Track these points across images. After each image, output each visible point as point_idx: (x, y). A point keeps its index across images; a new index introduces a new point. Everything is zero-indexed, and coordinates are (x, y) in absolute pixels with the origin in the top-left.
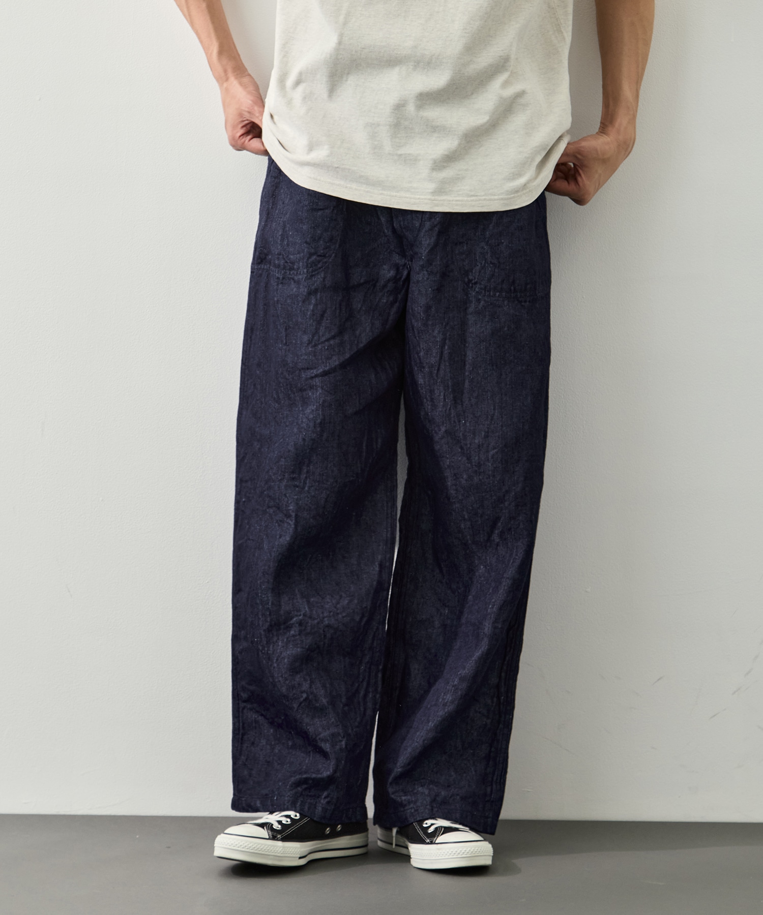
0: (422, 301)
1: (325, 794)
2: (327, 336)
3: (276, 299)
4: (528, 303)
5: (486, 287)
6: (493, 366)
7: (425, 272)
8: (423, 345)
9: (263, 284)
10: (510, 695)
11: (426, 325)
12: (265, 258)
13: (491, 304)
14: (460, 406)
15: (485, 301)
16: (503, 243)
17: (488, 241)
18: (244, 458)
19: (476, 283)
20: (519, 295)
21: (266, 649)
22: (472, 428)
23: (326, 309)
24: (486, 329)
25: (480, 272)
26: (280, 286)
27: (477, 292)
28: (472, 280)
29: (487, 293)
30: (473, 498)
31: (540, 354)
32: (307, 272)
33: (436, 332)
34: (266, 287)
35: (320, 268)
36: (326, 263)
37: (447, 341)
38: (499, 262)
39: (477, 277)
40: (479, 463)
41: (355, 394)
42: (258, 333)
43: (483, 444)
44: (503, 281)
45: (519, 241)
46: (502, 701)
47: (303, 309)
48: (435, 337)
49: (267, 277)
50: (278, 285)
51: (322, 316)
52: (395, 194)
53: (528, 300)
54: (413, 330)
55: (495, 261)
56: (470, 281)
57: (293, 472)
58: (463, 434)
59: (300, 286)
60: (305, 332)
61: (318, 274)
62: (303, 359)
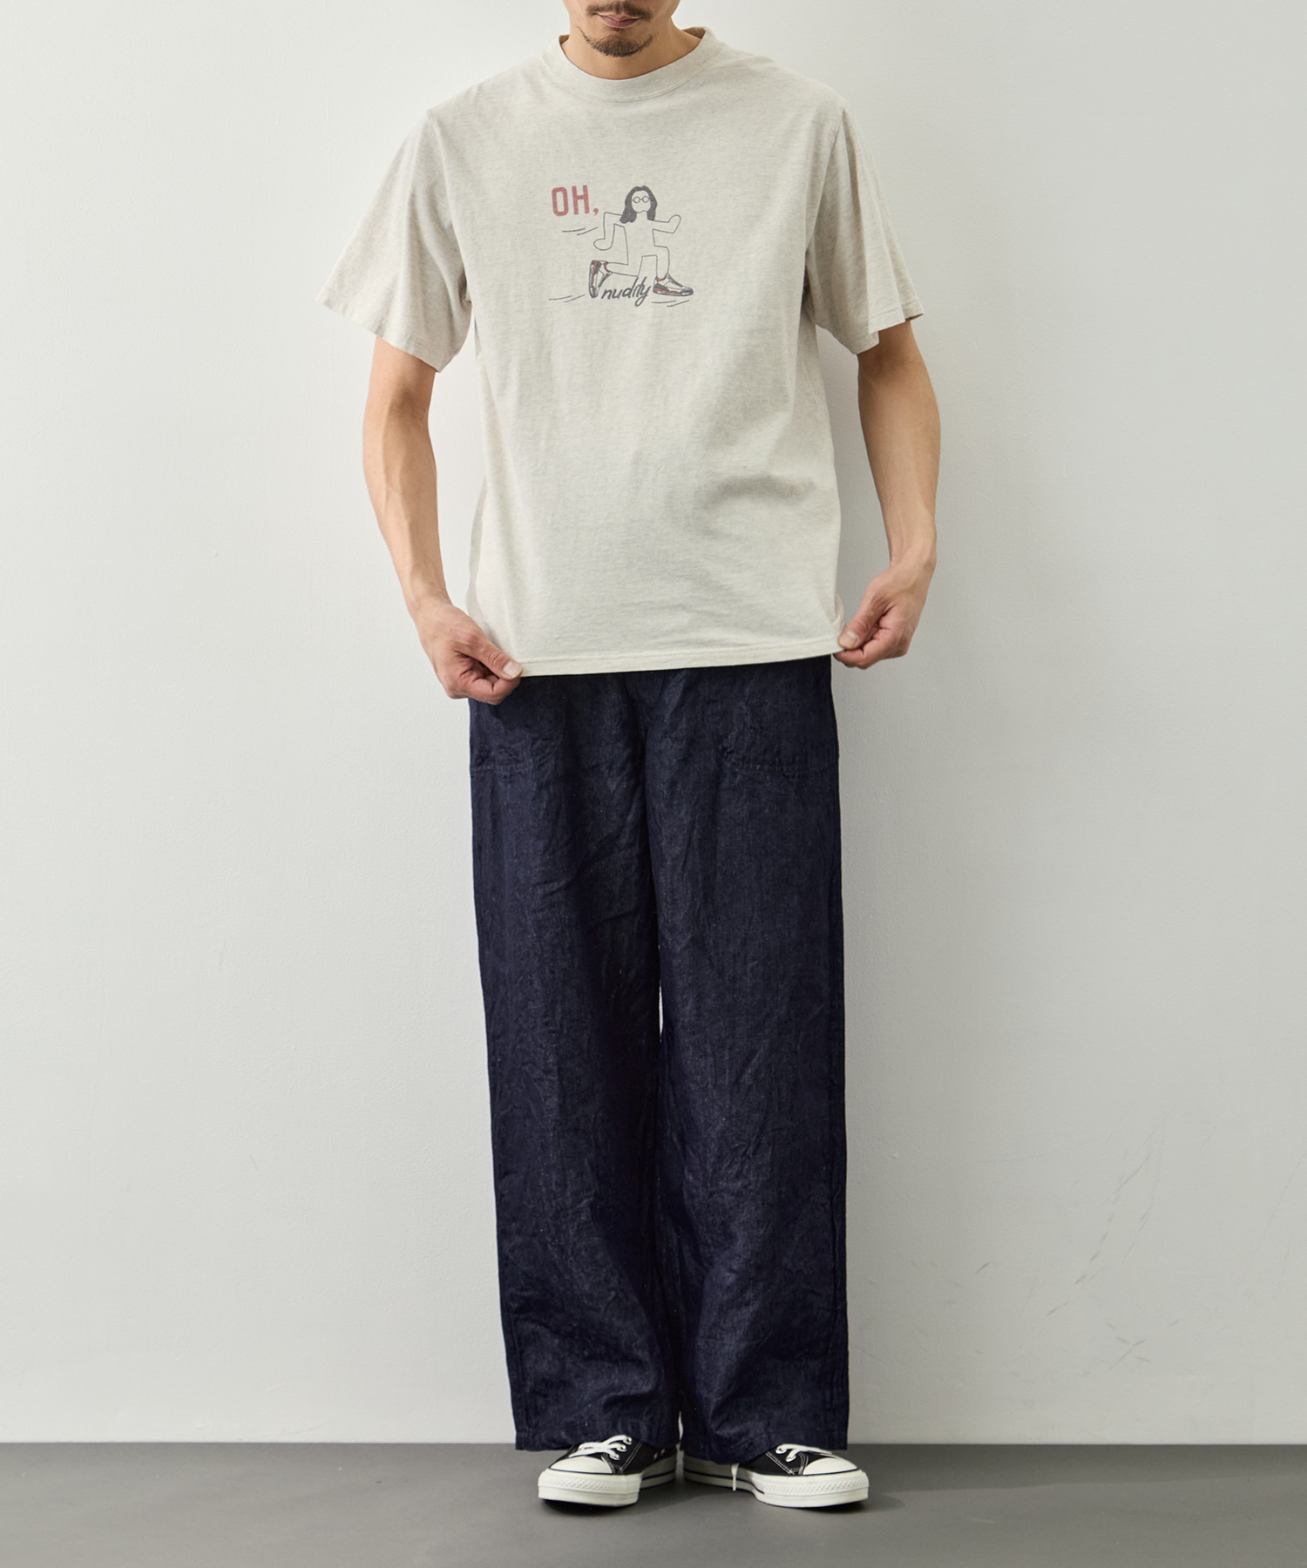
0: (666, 775)
1: (647, 1409)
4: (796, 779)
5: (744, 758)
6: (751, 856)
7: (669, 739)
8: (666, 832)
9: (488, 790)
11: (670, 805)
12: (487, 757)
13: (750, 779)
14: (711, 907)
15: (742, 774)
16: (766, 703)
17: (748, 701)
18: (493, 1009)
19: (731, 752)
20: (785, 768)
21: (557, 1240)
22: (725, 933)
23: (560, 805)
24: (743, 810)
25: (737, 738)
26: (509, 786)
27: (734, 764)
28: (727, 748)
29: (746, 766)
31: (810, 843)
32: (534, 761)
33: (683, 813)
34: (492, 792)
35: (548, 754)
36: (554, 746)
37: (696, 825)
38: (761, 728)
39: (733, 744)
40: (734, 978)
42: (487, 852)
43: (739, 954)
44: (765, 751)
45: (786, 701)
47: (534, 809)
48: (681, 820)
49: (493, 779)
50: (506, 785)
52: (638, 654)
53: (797, 775)
54: (654, 814)
55: (757, 726)
56: (724, 749)
57: (545, 1016)
58: (714, 941)
59: (529, 781)
60: (538, 838)
61: (546, 762)
62: (539, 872)
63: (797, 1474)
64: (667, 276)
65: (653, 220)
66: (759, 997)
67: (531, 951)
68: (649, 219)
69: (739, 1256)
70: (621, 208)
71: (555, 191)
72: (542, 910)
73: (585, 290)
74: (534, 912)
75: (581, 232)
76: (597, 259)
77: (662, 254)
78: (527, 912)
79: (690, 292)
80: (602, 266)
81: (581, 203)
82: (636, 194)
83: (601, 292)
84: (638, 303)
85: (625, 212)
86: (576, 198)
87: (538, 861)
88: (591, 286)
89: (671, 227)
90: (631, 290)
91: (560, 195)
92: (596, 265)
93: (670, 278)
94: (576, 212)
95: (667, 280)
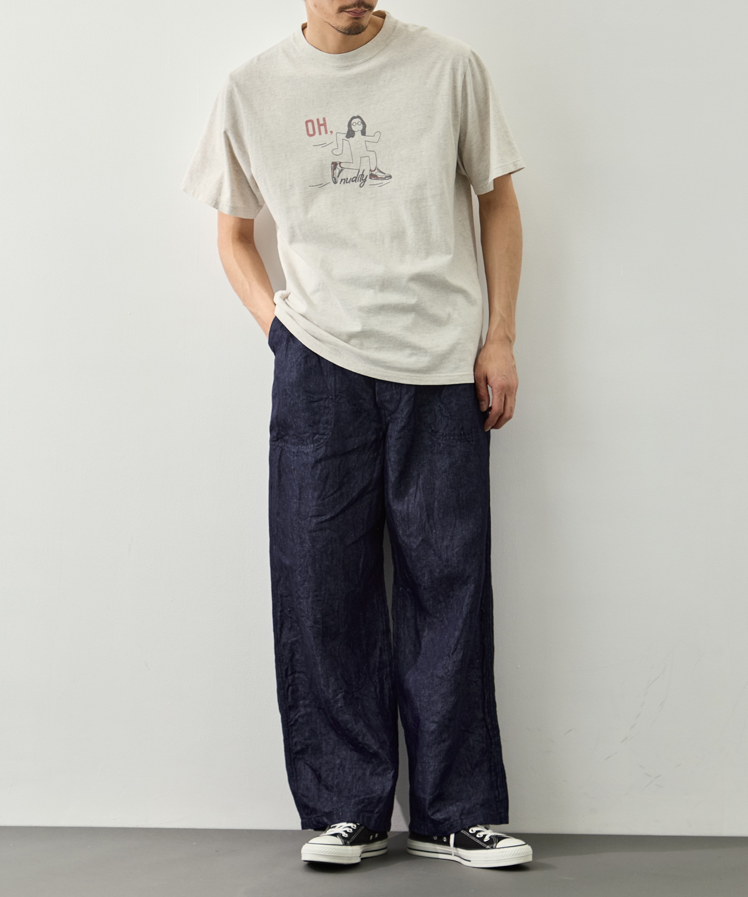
2: (332, 491)
3: (292, 467)
4: (474, 442)
5: (443, 434)
6: (452, 489)
9: (277, 456)
10: (494, 723)
12: (281, 438)
13: (448, 445)
14: (432, 521)
15: (443, 443)
19: (436, 432)
20: (467, 436)
23: (329, 472)
24: (446, 463)
25: (438, 424)
26: (295, 458)
29: (444, 438)
30: (445, 585)
32: (313, 446)
34: (280, 458)
35: (322, 443)
36: (326, 439)
38: (451, 416)
39: (436, 427)
41: (352, 530)
42: (275, 491)
43: (449, 546)
44: (455, 428)
46: (490, 728)
47: (312, 473)
49: (282, 451)
51: (327, 477)
53: (474, 440)
55: (448, 415)
56: (433, 431)
58: (435, 540)
59: (310, 457)
60: (315, 490)
61: (321, 447)
62: (315, 509)
63: (492, 848)
64: (376, 168)
65: (365, 135)
66: (461, 568)
67: (308, 554)
68: (362, 135)
69: (439, 713)
70: (346, 130)
71: (307, 122)
72: (315, 531)
73: (330, 179)
74: (311, 532)
75: (324, 145)
76: (335, 161)
77: (372, 155)
78: (306, 531)
79: (390, 177)
80: (338, 165)
81: (322, 128)
82: (354, 120)
83: (339, 180)
84: (361, 185)
85: (348, 132)
86: (319, 125)
87: (314, 503)
88: (333, 177)
89: (376, 139)
90: (356, 178)
91: (310, 124)
92: (335, 165)
93: (378, 169)
94: (320, 134)
95: (376, 171)
